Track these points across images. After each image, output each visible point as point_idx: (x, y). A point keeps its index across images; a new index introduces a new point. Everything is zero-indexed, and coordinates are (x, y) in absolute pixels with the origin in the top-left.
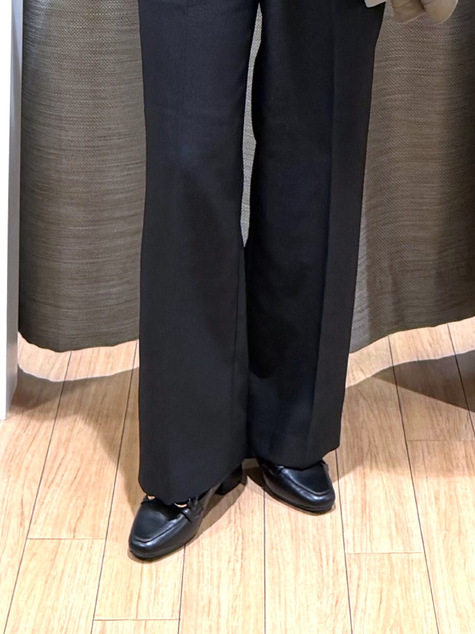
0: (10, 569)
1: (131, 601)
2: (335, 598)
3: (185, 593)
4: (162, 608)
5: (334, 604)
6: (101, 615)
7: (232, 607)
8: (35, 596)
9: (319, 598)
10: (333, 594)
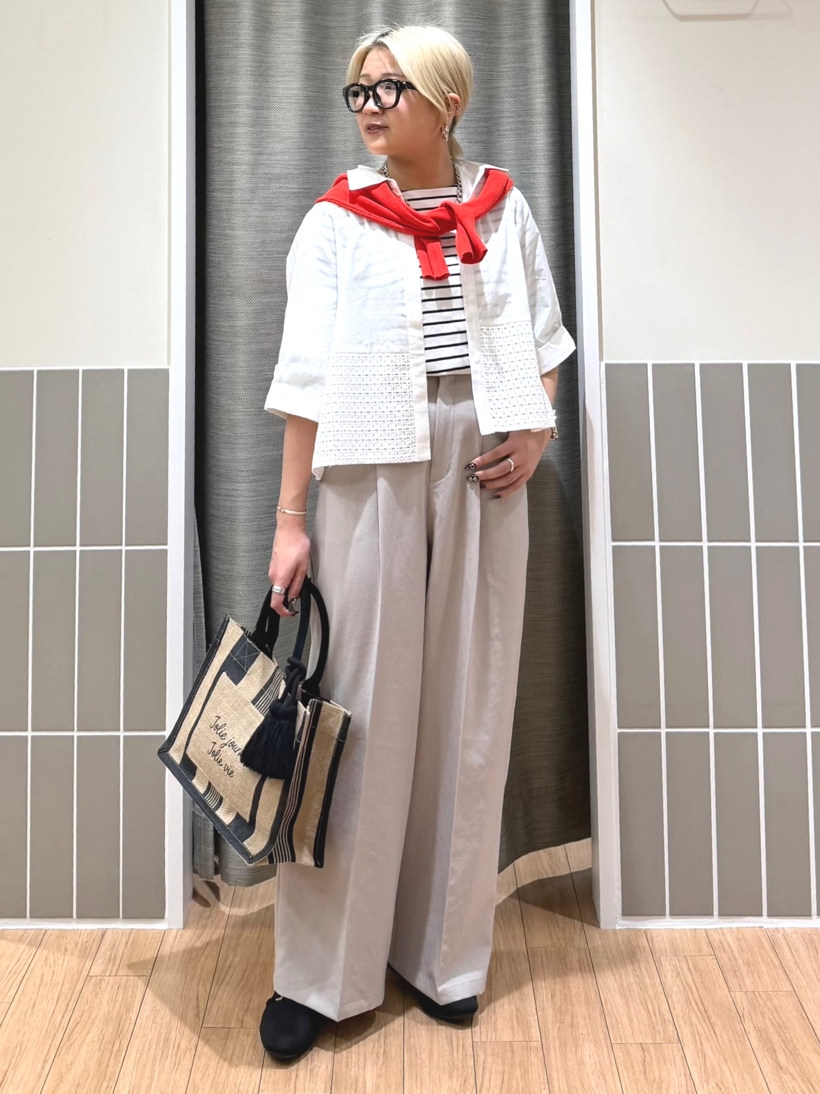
0: (188, 1052)
1: (290, 1079)
2: (463, 1080)
3: (336, 1073)
4: (316, 1085)
5: (463, 1083)
6: (265, 1090)
7: (376, 1085)
8: (208, 1075)
9: (451, 1077)
10: (462, 1075)
